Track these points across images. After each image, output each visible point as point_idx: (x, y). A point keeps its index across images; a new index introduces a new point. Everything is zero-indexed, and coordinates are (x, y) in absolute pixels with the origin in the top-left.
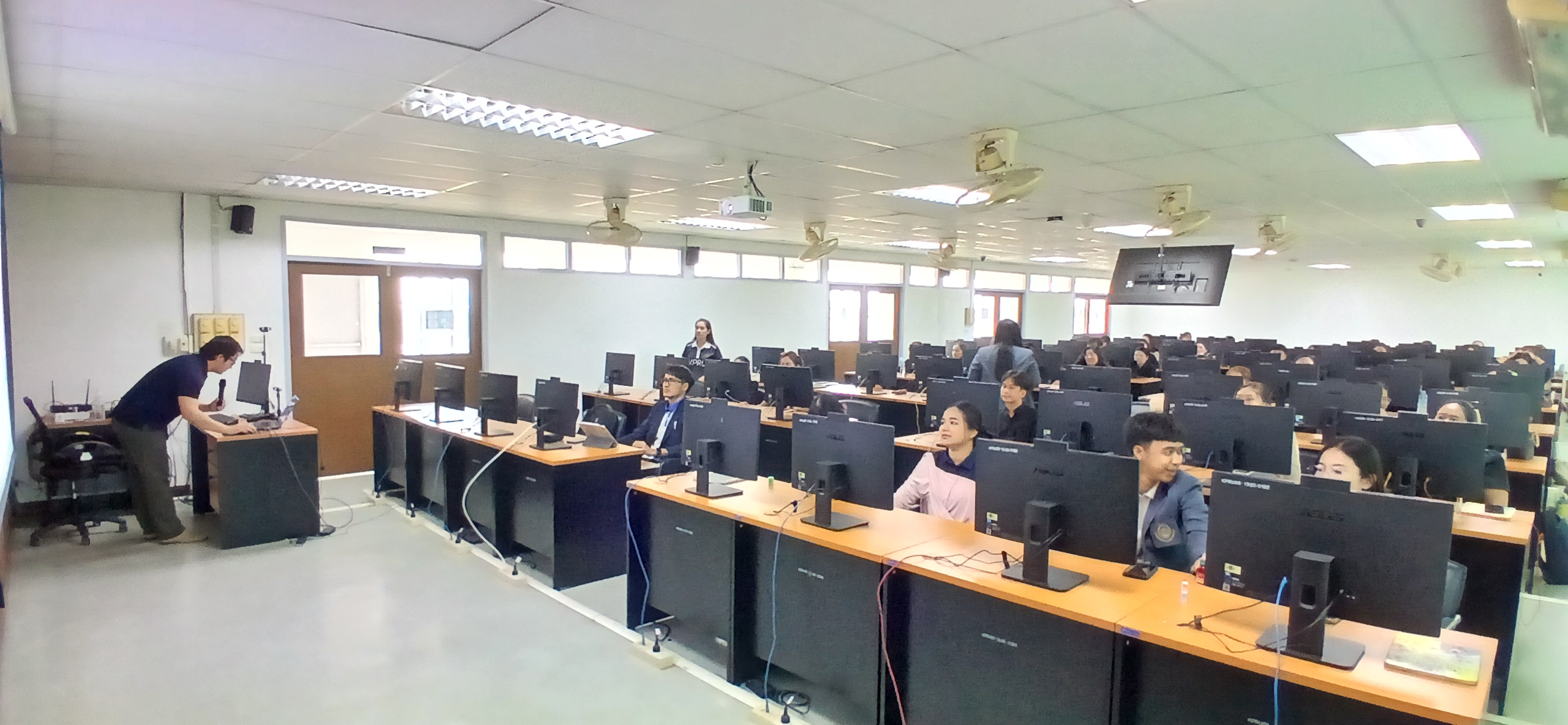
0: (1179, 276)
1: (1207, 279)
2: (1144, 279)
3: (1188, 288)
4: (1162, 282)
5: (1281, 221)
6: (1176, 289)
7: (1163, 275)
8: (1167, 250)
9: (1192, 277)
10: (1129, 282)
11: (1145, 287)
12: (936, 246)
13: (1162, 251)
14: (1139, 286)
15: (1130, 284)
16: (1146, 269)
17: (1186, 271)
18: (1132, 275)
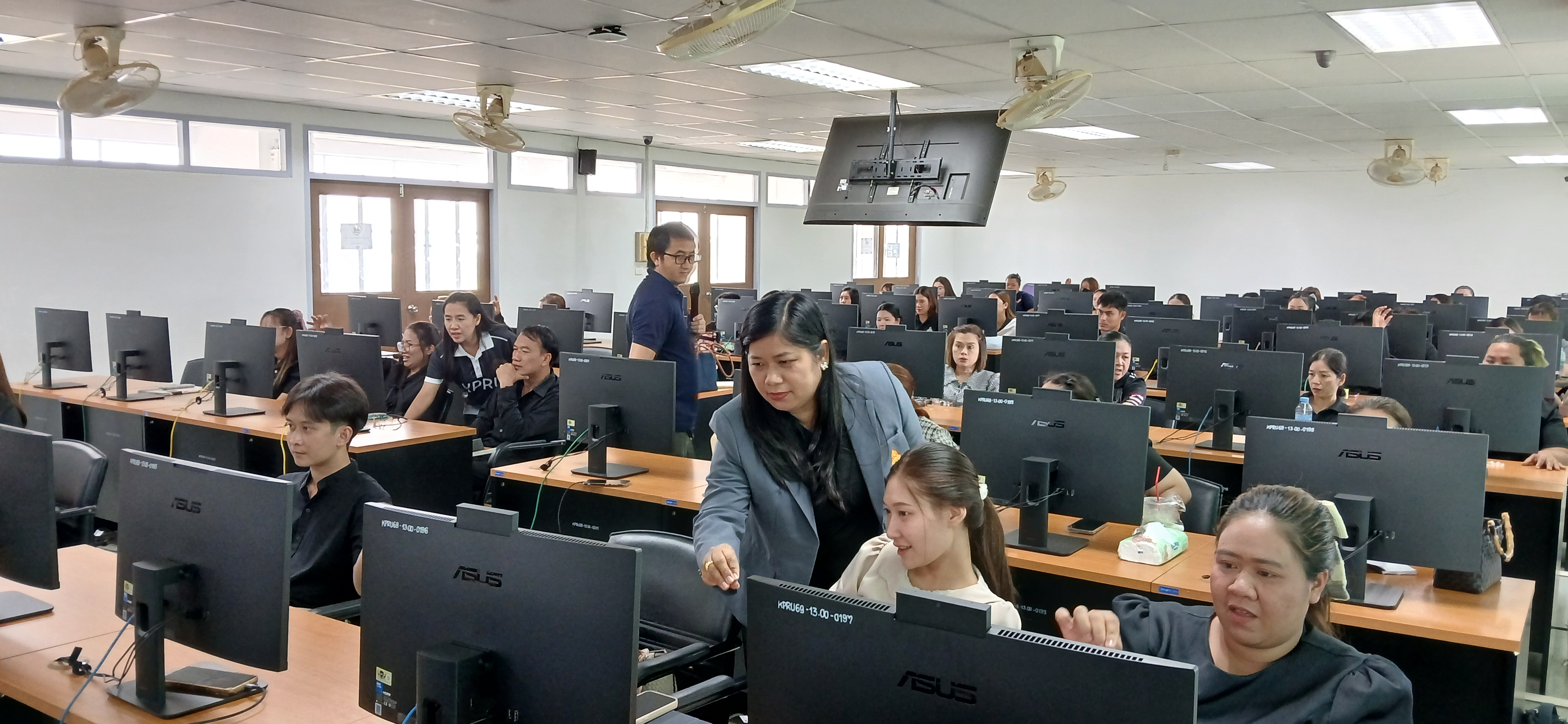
0: (921, 168)
1: (968, 174)
2: (865, 176)
3: (935, 191)
4: (894, 181)
5: (1053, 48)
6: (915, 195)
7: (894, 166)
8: (905, 122)
9: (942, 171)
10: (842, 181)
11: (866, 190)
12: (472, 102)
13: (892, 121)
14: (856, 188)
15: (844, 185)
16: (869, 156)
17: (933, 160)
18: (848, 168)
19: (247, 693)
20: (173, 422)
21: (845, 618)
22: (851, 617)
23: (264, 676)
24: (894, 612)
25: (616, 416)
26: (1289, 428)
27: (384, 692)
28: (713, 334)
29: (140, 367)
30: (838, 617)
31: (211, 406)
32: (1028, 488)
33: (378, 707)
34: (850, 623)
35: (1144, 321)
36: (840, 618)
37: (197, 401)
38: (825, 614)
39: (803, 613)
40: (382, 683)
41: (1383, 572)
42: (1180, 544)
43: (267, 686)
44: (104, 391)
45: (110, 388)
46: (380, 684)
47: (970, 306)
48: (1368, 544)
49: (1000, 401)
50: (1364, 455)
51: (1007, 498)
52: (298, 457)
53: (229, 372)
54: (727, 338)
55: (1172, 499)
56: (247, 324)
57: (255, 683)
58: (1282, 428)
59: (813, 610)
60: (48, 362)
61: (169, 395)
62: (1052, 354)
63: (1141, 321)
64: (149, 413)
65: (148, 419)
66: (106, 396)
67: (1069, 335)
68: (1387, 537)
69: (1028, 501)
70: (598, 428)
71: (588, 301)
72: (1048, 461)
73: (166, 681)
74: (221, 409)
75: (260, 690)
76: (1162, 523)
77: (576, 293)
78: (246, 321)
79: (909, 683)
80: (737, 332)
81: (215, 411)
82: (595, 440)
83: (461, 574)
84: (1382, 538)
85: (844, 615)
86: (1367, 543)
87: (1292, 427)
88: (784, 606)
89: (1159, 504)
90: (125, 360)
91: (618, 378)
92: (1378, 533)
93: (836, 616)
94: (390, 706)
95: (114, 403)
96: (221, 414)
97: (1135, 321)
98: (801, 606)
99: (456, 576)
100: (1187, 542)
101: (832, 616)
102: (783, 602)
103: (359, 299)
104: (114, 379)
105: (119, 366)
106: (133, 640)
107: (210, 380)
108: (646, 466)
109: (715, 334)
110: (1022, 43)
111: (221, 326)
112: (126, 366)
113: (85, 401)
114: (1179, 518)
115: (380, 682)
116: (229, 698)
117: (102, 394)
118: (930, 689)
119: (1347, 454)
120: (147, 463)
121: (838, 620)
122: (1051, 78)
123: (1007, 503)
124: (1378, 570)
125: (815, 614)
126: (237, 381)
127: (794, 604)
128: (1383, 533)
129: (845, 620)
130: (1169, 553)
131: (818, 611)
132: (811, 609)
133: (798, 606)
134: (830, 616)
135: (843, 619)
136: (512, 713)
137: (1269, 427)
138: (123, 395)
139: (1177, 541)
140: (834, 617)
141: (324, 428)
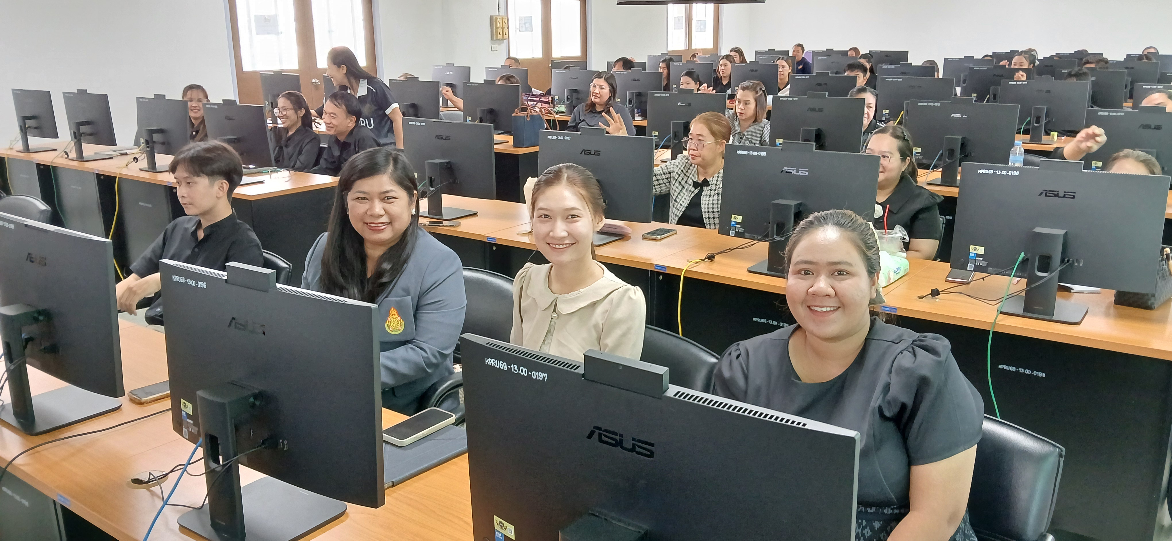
20: (116, 177)
21: (542, 376)
22: (546, 375)
24: (582, 372)
25: (449, 169)
26: (997, 171)
27: (188, 420)
28: (548, 98)
29: (91, 134)
30: (535, 375)
31: (144, 163)
32: (775, 226)
33: (185, 432)
34: (545, 380)
35: (894, 80)
36: (536, 376)
37: (134, 160)
38: (524, 371)
39: (506, 369)
40: (186, 412)
41: (1072, 291)
42: (902, 269)
43: (121, 405)
44: (67, 154)
45: (71, 151)
46: (184, 413)
47: (756, 71)
48: (1060, 271)
49: (755, 153)
50: (1061, 194)
51: (760, 235)
52: (186, 207)
53: (156, 137)
54: (560, 101)
55: (898, 231)
56: (166, 98)
58: (991, 172)
59: (514, 367)
60: (24, 131)
61: (117, 156)
62: (813, 110)
63: (891, 80)
64: (98, 170)
65: (98, 176)
66: (69, 157)
67: (827, 93)
68: (1076, 264)
69: (775, 236)
70: (434, 179)
71: (451, 73)
72: (793, 203)
74: (152, 167)
76: (887, 252)
77: (441, 67)
78: (165, 95)
79: (596, 436)
80: (567, 96)
81: (149, 168)
82: (432, 189)
83: (233, 324)
84: (1072, 265)
85: (540, 373)
86: (1059, 269)
87: (1000, 171)
88: (490, 363)
89: (886, 236)
90: (79, 130)
91: (448, 138)
92: (1068, 261)
93: (534, 374)
94: (193, 431)
95: (75, 163)
96: (152, 170)
97: (886, 80)
98: (504, 363)
99: (229, 325)
100: (908, 267)
101: (530, 373)
102: (490, 359)
103: (269, 75)
104: (73, 144)
105: (75, 133)
107: (143, 143)
108: (474, 209)
109: (550, 99)
111: (147, 100)
112: (81, 134)
113: (52, 162)
114: (903, 246)
115: (184, 411)
117: (66, 156)
118: (614, 442)
119: (1046, 193)
121: (534, 378)
123: (759, 238)
124: (1069, 290)
125: (516, 371)
126: (163, 143)
127: (498, 361)
128: (1073, 261)
129: (541, 378)
130: (892, 277)
131: (519, 369)
132: (512, 366)
133: (502, 363)
134: (528, 373)
135: (539, 377)
136: (283, 442)
137: (980, 171)
138: (80, 157)
139: (899, 267)
140: (531, 375)
141: (203, 182)
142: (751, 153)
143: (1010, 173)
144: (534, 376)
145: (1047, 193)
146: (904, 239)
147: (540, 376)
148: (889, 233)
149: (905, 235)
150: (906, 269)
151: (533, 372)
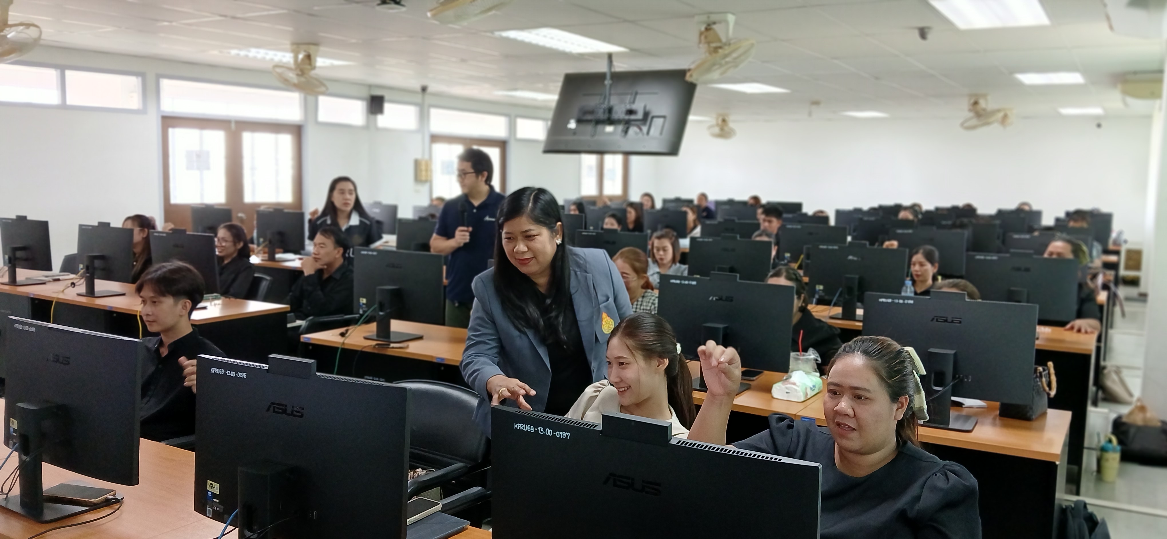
0: (631, 112)
1: (664, 117)
2: (589, 117)
3: (641, 129)
4: (611, 121)
5: (726, 22)
6: (626, 132)
7: (610, 110)
8: (619, 77)
9: (646, 114)
10: (571, 121)
11: (589, 128)
12: (290, 57)
13: (608, 76)
14: (582, 126)
15: (572, 125)
16: (592, 102)
17: (639, 106)
18: (575, 111)
19: (108, 503)
20: (53, 301)
22: (568, 434)
23: (120, 490)
24: (601, 429)
25: (399, 295)
26: (895, 300)
27: (213, 499)
29: (26, 260)
30: (558, 434)
31: (82, 288)
33: (209, 511)
34: (568, 438)
35: (794, 227)
36: (560, 435)
37: (71, 286)
38: (549, 432)
39: (533, 432)
40: (212, 492)
41: (963, 406)
42: (817, 386)
43: (123, 498)
46: (210, 493)
47: (667, 216)
48: (953, 385)
49: (686, 282)
50: (950, 320)
52: (149, 325)
53: (97, 263)
55: (811, 354)
56: (111, 226)
57: (114, 495)
58: (890, 300)
59: (541, 429)
61: (49, 281)
62: (727, 250)
63: (791, 227)
64: (34, 295)
65: (33, 300)
67: (738, 236)
68: (966, 380)
70: (384, 304)
71: (380, 211)
72: (722, 326)
73: (43, 495)
74: (91, 291)
75: (118, 501)
76: (804, 371)
78: (110, 223)
79: (611, 481)
81: (86, 293)
82: (381, 313)
83: (272, 409)
84: (962, 381)
85: (563, 432)
86: (951, 384)
87: (897, 300)
88: (519, 427)
90: (14, 255)
91: (398, 267)
92: (959, 377)
94: (218, 509)
95: (7, 288)
96: (90, 295)
98: (531, 427)
99: (268, 410)
101: (554, 433)
102: (518, 424)
103: (200, 208)
104: (6, 268)
105: (10, 258)
106: (17, 464)
107: (82, 269)
108: (420, 333)
110: (704, 18)
111: (91, 228)
112: (16, 259)
116: (94, 507)
118: (627, 486)
120: (27, 327)
122: (725, 44)
124: (960, 405)
125: (541, 432)
126: (104, 270)
127: (526, 425)
128: (963, 377)
129: (564, 436)
130: (808, 393)
131: (544, 430)
132: (539, 429)
133: (529, 427)
134: (553, 433)
135: (562, 435)
136: (312, 513)
137: (881, 300)
138: (13, 281)
139: (814, 384)
140: (556, 434)
141: (168, 302)
142: (683, 282)
143: (906, 301)
144: (558, 436)
145: (936, 319)
146: (817, 360)
147: (564, 435)
148: (804, 355)
149: (817, 357)
150: (820, 386)
151: (557, 432)
